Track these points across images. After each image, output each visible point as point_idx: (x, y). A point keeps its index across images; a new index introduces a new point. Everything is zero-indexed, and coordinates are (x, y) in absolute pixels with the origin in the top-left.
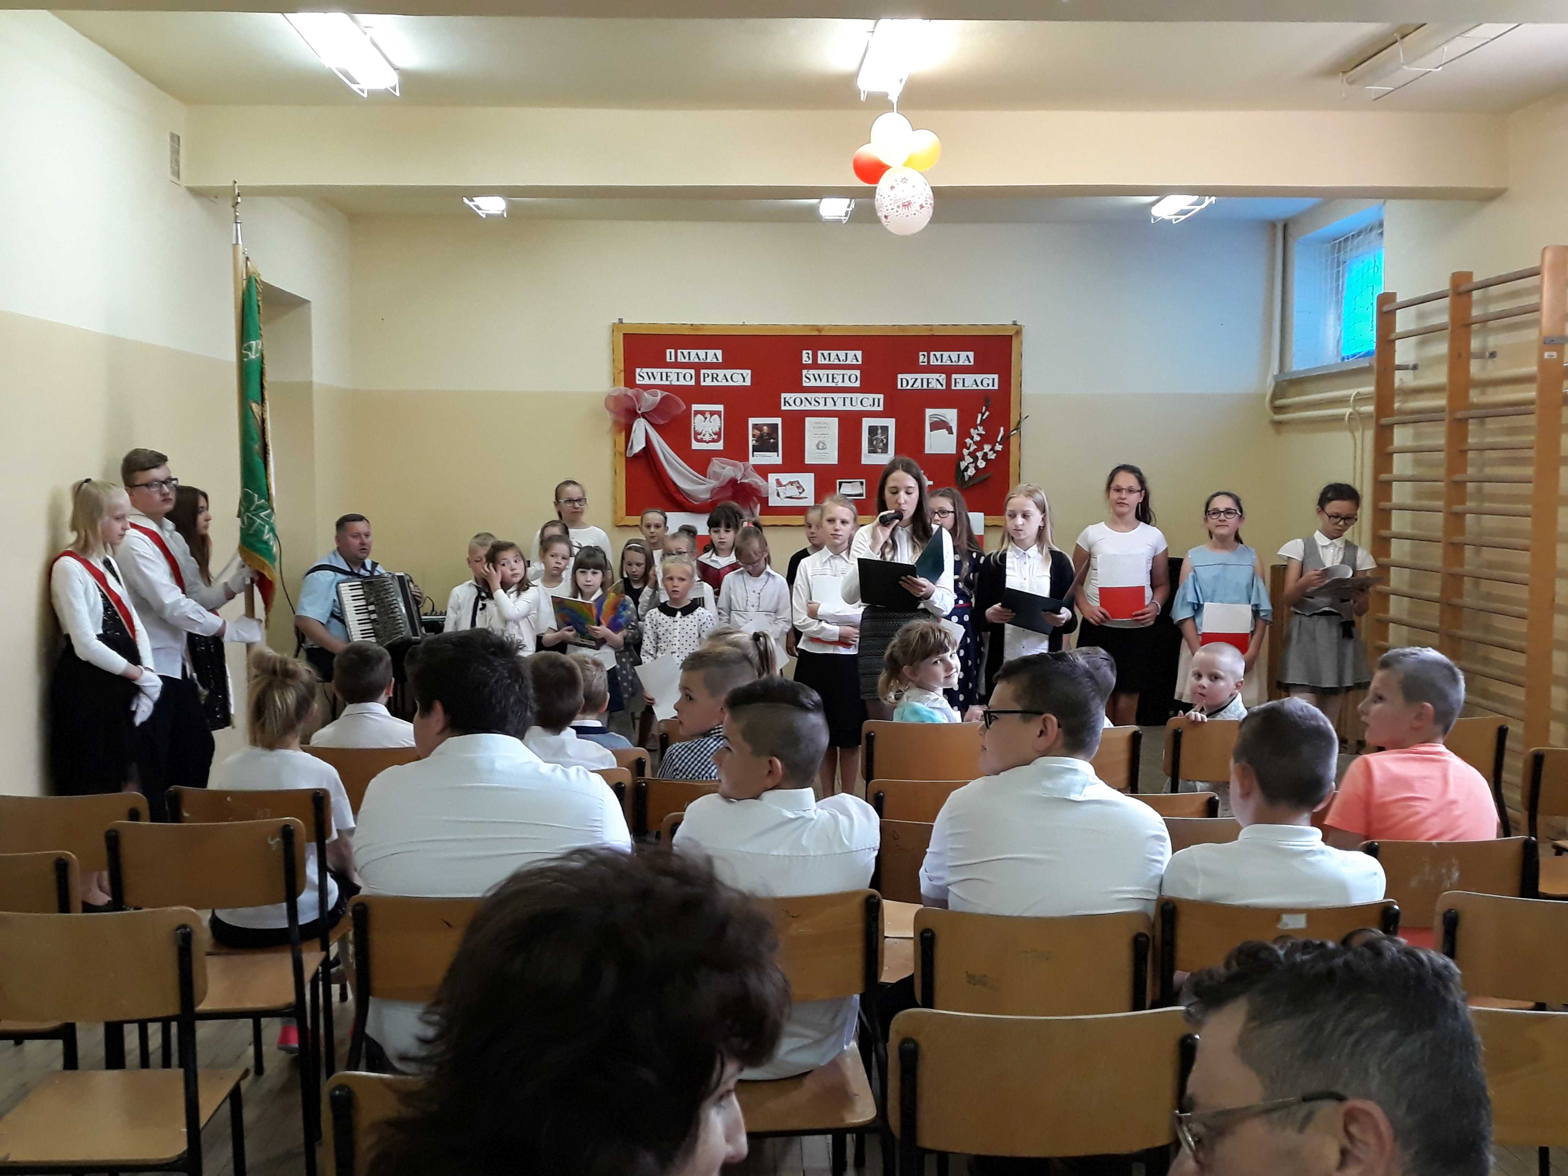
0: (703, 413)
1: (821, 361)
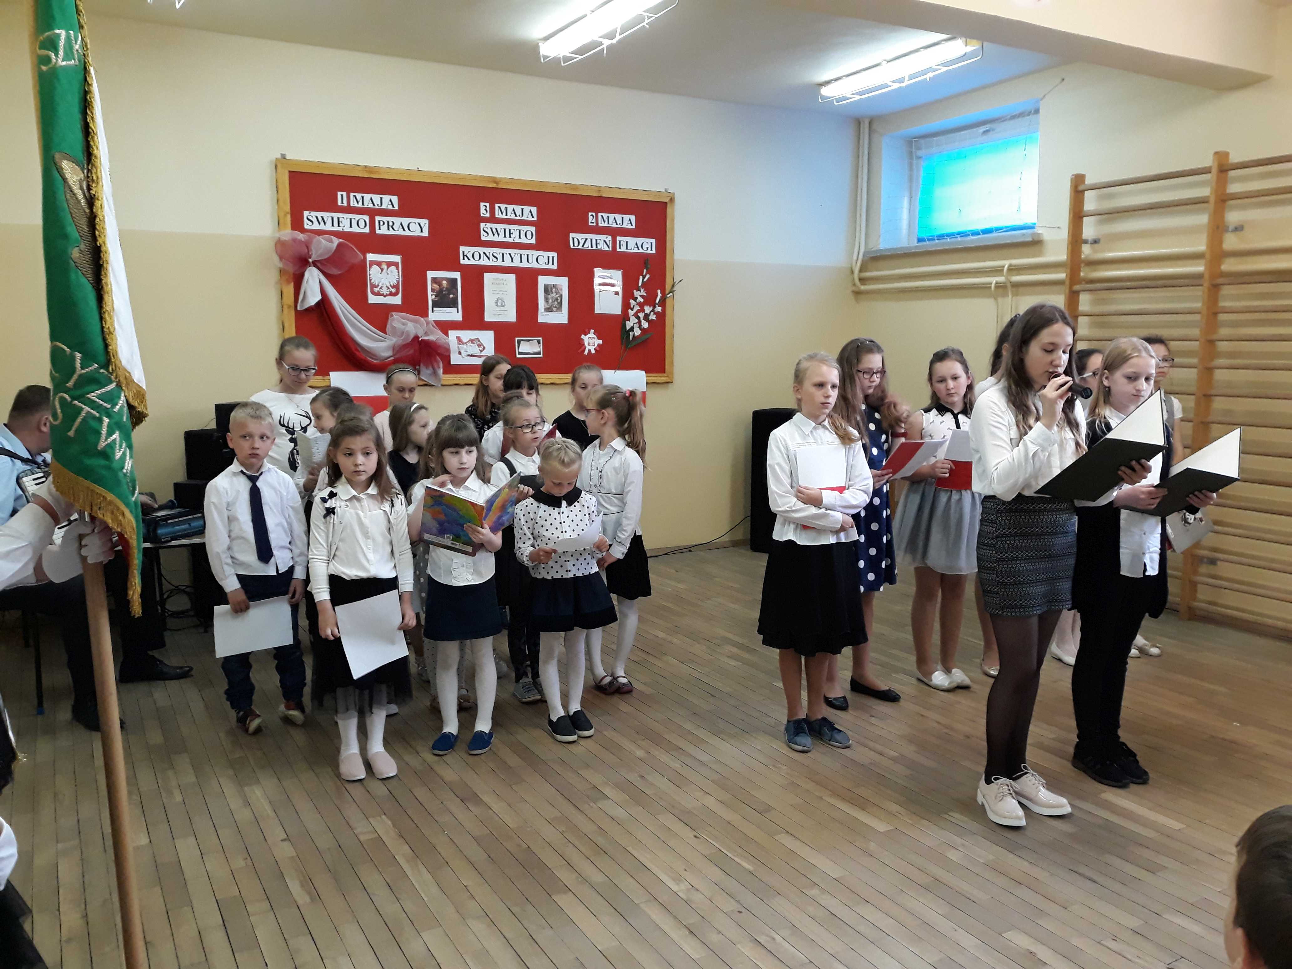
0: (379, 264)
1: (498, 215)
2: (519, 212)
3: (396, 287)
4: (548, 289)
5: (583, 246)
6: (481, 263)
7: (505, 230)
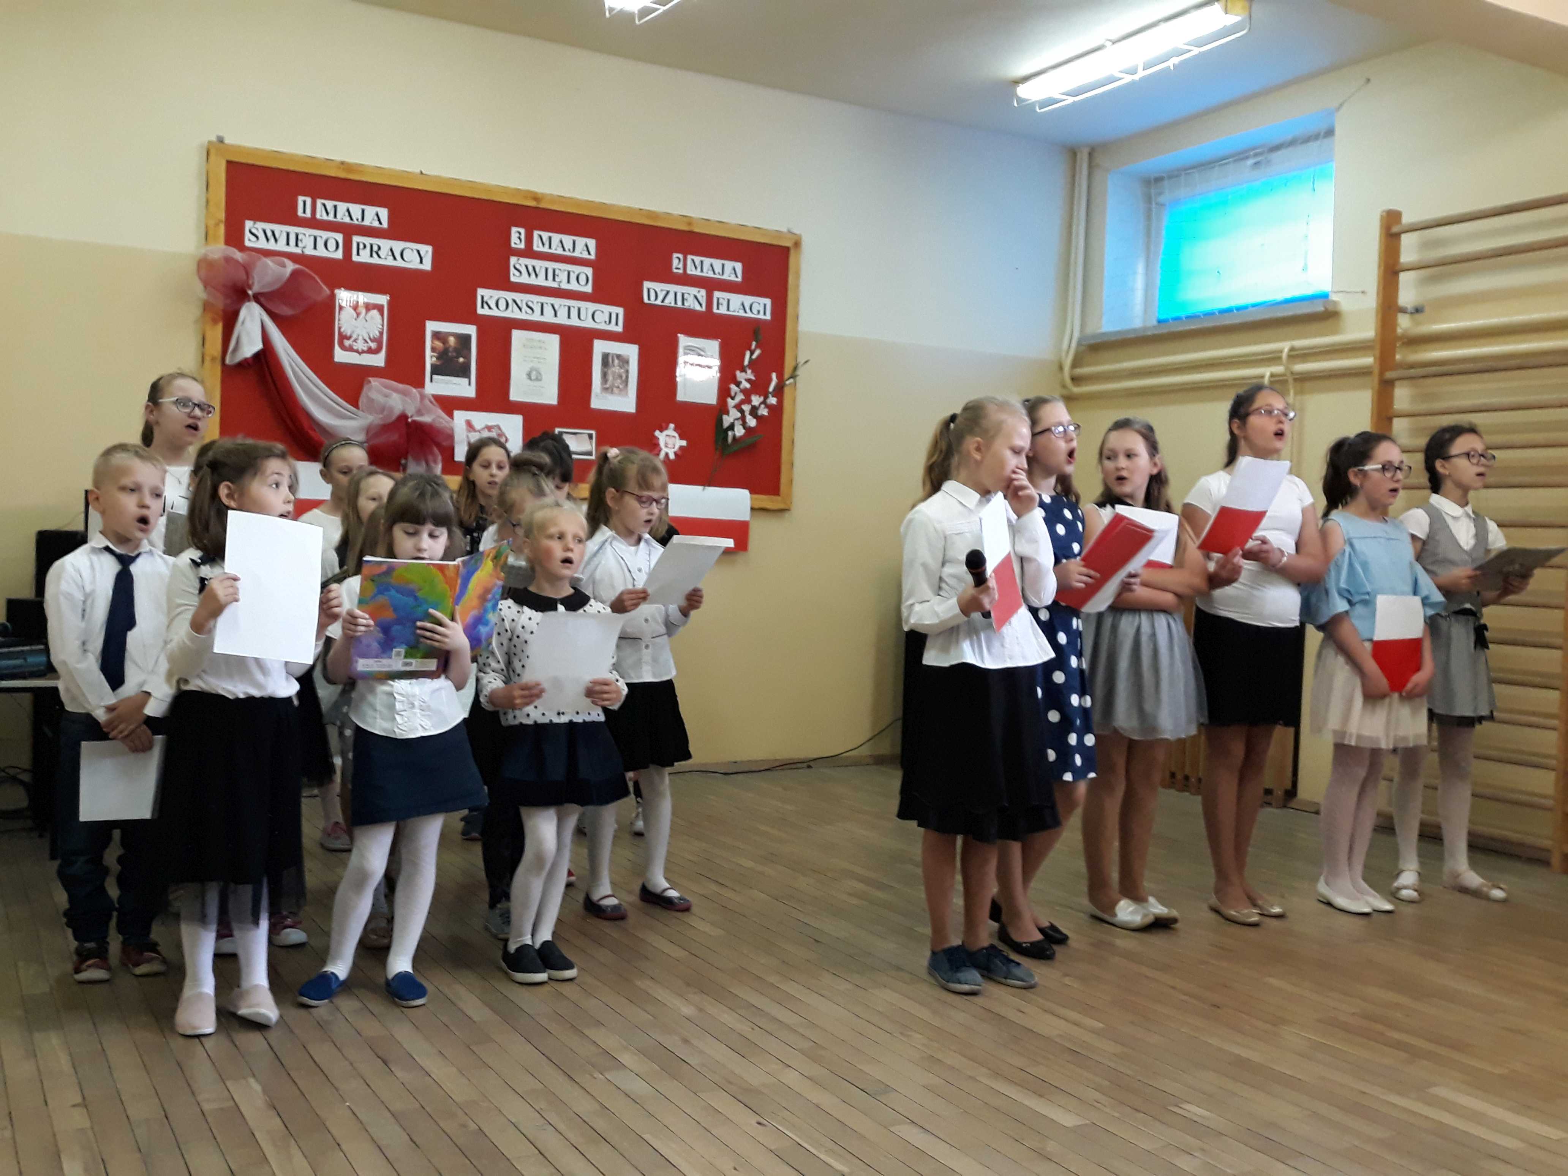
0: (354, 305)
2: (568, 245)
3: (379, 341)
4: (606, 359)
5: (663, 301)
6: (508, 314)
7: (547, 270)
